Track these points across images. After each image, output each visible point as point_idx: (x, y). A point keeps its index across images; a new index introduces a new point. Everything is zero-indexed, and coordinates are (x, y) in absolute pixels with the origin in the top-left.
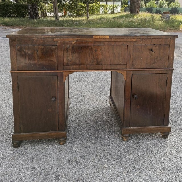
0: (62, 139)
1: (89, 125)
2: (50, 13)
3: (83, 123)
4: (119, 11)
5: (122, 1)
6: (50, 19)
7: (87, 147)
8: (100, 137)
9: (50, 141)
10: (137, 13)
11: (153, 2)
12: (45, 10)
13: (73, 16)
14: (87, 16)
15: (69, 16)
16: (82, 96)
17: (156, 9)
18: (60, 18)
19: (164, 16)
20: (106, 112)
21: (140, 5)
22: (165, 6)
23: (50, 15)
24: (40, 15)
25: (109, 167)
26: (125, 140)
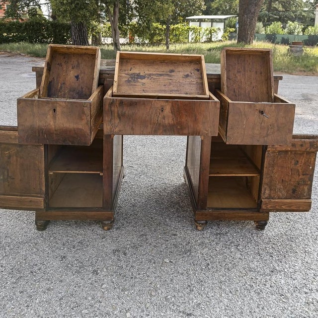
0: (107, 222)
2: (106, 38)
4: (220, 38)
5: (225, 22)
6: (106, 48)
7: (142, 236)
8: (164, 223)
9: (90, 224)
10: (249, 42)
11: (278, 25)
12: (98, 32)
13: (143, 44)
14: (167, 44)
15: (138, 44)
17: (283, 36)
18: (123, 47)
19: (293, 49)
20: (177, 190)
21: (254, 29)
22: (298, 32)
23: (107, 42)
24: (90, 41)
25: (171, 262)
26: (200, 228)
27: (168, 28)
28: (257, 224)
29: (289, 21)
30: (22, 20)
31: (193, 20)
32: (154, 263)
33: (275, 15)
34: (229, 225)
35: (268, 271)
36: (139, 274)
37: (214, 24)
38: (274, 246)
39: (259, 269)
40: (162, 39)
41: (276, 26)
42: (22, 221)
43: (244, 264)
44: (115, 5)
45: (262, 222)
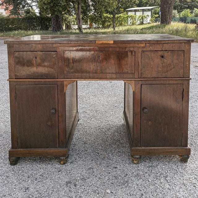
1: (96, 143)
2: (74, 25)
3: (90, 141)
4: (149, 21)
5: (152, 11)
6: (74, 31)
7: (90, 169)
8: (107, 158)
9: (50, 160)
10: (169, 23)
11: (188, 11)
12: (69, 22)
13: (98, 28)
14: (114, 27)
15: (95, 28)
16: (95, 111)
17: (191, 18)
20: (118, 130)
23: (75, 28)
24: (64, 28)
25: (112, 192)
26: (135, 162)
27: (114, 16)
28: (181, 158)
29: (195, 8)
30: (21, 16)
31: (131, 11)
33: (185, 5)
37: (145, 12)
40: (111, 24)
41: (186, 12)
44: (78, 3)
45: (185, 156)
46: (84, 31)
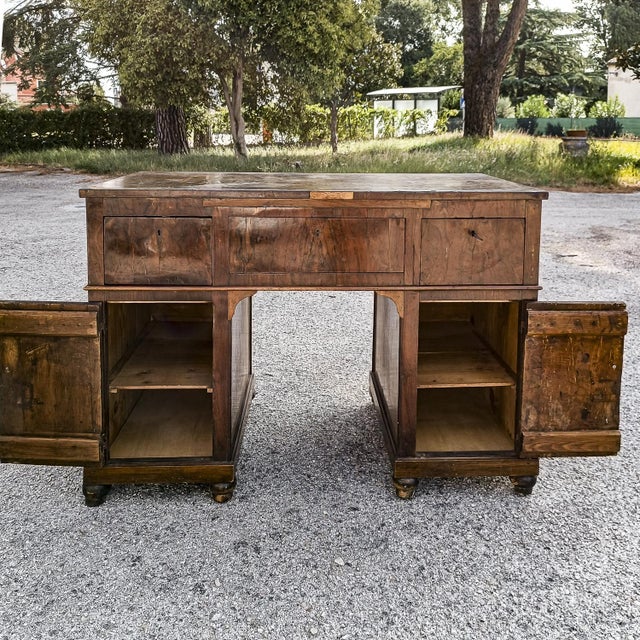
0: (221, 486)
1: (303, 452)
2: (220, 135)
3: (287, 447)
4: (431, 129)
5: (439, 100)
6: (220, 153)
7: (290, 512)
8: (333, 486)
9: (189, 492)
10: (487, 134)
11: (539, 102)
12: (206, 126)
13: (290, 144)
14: (333, 143)
15: (280, 145)
16: (294, 374)
17: (549, 121)
18: (252, 150)
19: (569, 143)
20: (356, 418)
21: (494, 110)
22: (578, 113)
23: (221, 143)
24: (191, 141)
25: (348, 564)
26: (403, 494)
27: (334, 113)
28: (516, 483)
29: (559, 94)
30: (67, 107)
31: (381, 97)
32: (315, 567)
33: (533, 83)
34: (461, 488)
35: (542, 580)
36: (285, 591)
37: (420, 103)
38: (551, 527)
39: (524, 575)
40: (323, 135)
41: (535, 104)
42: (58, 487)
43: (493, 564)
44: (235, 74)
45: (525, 479)
46: (250, 153)
